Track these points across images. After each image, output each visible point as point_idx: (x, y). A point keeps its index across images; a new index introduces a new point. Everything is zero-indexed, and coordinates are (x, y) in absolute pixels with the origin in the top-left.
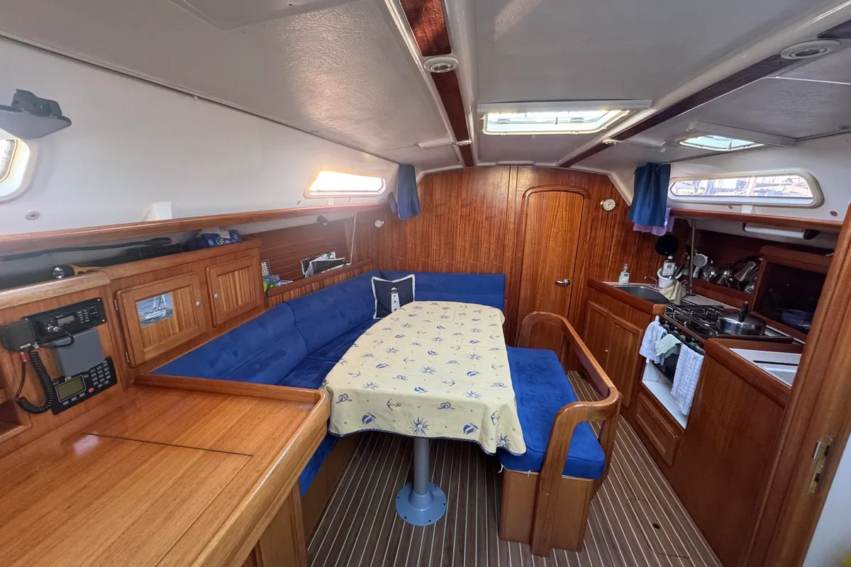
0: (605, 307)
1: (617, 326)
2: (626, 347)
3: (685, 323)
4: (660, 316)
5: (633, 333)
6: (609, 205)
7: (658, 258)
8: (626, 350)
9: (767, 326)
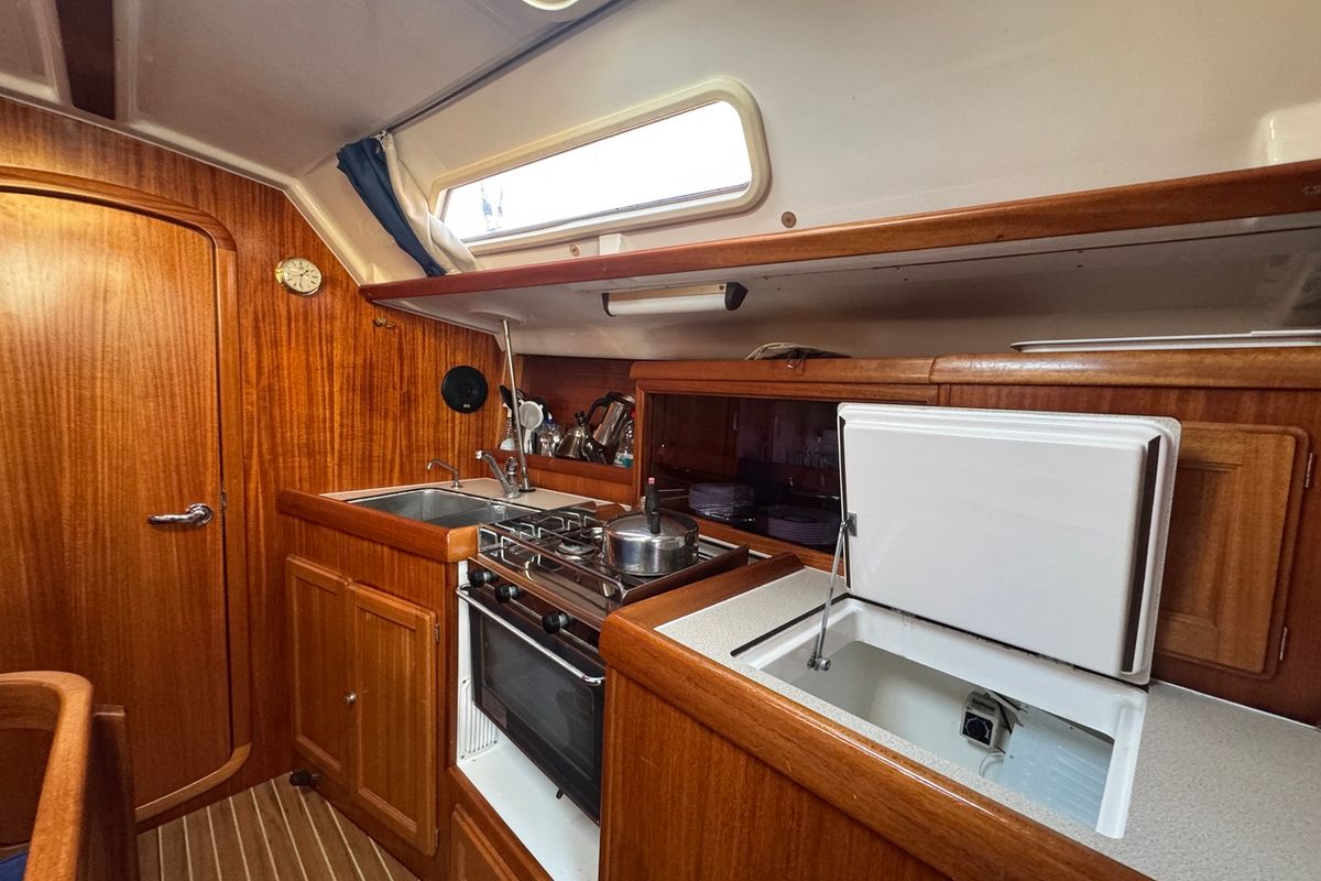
0: (332, 565)
1: (368, 616)
2: (401, 673)
3: (527, 564)
4: (470, 562)
5: (410, 629)
6: (300, 275)
7: (453, 420)
8: (401, 684)
9: (700, 536)
